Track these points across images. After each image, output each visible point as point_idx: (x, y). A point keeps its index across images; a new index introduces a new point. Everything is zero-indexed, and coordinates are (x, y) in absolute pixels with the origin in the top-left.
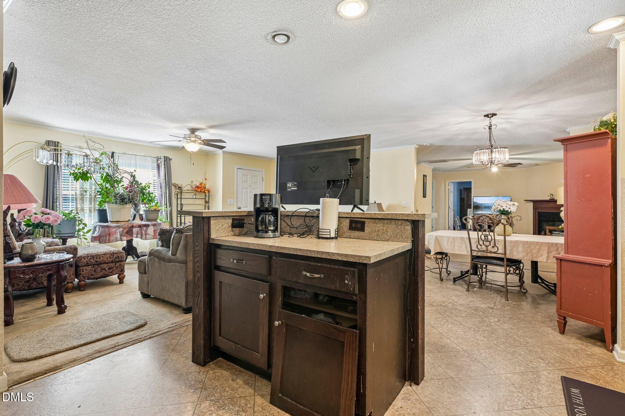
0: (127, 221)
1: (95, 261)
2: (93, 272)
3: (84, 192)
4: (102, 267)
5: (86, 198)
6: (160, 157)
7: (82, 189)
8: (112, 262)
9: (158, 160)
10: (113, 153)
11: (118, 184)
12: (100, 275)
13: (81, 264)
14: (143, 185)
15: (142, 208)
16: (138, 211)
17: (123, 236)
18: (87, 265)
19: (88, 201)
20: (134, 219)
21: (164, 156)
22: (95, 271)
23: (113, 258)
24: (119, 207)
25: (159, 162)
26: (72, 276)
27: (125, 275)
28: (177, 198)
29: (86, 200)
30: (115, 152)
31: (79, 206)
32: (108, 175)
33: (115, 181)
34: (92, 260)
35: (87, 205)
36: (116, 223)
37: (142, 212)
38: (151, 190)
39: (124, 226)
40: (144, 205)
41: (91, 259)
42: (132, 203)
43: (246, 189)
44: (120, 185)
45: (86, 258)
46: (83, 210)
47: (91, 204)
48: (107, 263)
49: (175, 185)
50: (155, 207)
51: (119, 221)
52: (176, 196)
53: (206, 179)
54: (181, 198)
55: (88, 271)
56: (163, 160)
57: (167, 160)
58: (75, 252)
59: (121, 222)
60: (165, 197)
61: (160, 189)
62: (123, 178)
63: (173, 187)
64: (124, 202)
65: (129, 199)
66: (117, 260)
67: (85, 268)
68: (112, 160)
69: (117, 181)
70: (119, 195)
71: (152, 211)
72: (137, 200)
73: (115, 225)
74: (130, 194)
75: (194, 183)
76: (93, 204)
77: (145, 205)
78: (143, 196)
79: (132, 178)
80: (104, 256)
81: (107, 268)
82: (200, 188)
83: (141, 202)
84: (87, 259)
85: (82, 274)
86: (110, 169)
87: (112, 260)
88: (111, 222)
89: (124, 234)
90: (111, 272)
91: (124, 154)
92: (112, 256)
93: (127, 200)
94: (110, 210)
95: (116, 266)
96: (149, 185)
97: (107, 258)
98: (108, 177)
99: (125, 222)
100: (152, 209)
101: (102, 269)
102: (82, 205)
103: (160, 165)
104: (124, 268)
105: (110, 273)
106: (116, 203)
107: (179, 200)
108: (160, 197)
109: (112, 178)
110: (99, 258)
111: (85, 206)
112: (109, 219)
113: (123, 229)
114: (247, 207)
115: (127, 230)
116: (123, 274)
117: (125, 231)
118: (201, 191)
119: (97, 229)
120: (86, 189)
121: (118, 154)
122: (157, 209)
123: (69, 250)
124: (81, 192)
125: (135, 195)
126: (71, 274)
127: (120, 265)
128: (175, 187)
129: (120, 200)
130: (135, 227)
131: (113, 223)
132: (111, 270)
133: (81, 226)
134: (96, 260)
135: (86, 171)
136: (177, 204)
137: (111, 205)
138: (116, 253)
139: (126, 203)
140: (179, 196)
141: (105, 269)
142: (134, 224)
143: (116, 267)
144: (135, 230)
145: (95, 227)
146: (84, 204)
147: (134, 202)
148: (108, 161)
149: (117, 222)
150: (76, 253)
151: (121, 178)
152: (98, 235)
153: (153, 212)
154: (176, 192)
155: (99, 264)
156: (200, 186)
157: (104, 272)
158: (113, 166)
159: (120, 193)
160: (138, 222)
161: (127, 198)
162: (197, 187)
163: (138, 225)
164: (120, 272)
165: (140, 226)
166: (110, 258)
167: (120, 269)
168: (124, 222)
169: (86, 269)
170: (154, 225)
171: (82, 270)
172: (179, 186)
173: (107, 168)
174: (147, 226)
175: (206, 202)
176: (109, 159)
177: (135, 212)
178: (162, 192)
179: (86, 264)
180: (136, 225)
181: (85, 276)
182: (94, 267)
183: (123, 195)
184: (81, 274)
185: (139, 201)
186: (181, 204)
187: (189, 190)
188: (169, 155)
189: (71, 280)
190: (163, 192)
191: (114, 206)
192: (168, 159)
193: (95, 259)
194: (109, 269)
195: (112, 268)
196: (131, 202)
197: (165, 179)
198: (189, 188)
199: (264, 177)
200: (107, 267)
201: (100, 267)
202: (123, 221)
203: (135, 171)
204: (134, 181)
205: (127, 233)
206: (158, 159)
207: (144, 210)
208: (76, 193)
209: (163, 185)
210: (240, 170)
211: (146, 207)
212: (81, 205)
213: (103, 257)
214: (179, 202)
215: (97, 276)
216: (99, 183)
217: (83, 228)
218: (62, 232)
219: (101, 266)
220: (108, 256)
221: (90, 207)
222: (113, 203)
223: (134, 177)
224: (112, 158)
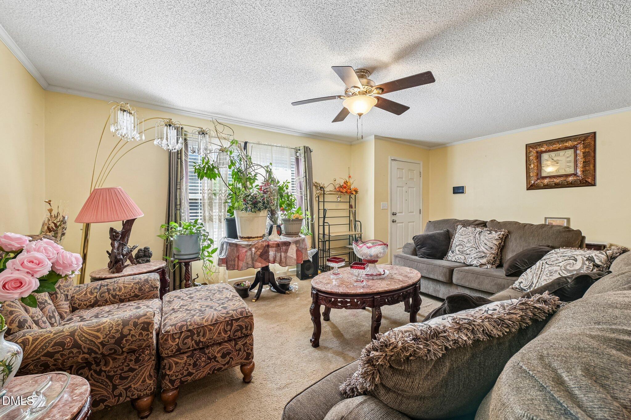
0: (261, 237)
1: (196, 341)
2: (191, 367)
3: (213, 195)
4: (210, 355)
5: (215, 203)
6: (300, 147)
7: (211, 192)
8: (230, 340)
9: (296, 152)
10: (246, 143)
11: (251, 184)
12: (205, 373)
13: (166, 352)
14: (281, 184)
15: (280, 216)
16: (275, 222)
17: (256, 261)
18: (179, 352)
19: (217, 207)
20: (270, 233)
21: (304, 146)
22: (195, 365)
23: (230, 331)
24: (251, 216)
25: (298, 154)
26: (148, 381)
27: (254, 365)
28: (319, 202)
29: (215, 206)
30: (249, 141)
31: (207, 214)
32: (239, 171)
33: (247, 179)
34: (189, 340)
35: (216, 212)
36: (247, 239)
37: (279, 222)
38: (290, 190)
39: (256, 245)
40: (281, 212)
41: (187, 337)
42: (267, 210)
43: (401, 188)
44: (254, 185)
45: (178, 336)
46: (211, 219)
47: (221, 212)
48: (220, 344)
49: (316, 184)
50: (297, 215)
51: (251, 238)
52: (317, 199)
53: (350, 177)
54: (324, 202)
55: (180, 368)
56: (302, 151)
57: (307, 151)
58: (144, 333)
59: (254, 238)
60: (306, 200)
61: (300, 190)
62: (257, 174)
63: (314, 187)
64: (257, 207)
65: (264, 203)
66: (239, 334)
67: (174, 361)
68: (245, 152)
69: (250, 179)
70: (250, 197)
71: (293, 220)
72: (274, 204)
73: (245, 243)
74: (265, 196)
75: (337, 182)
76: (223, 211)
77: (283, 212)
78: (282, 199)
79: (267, 174)
80: (212, 328)
81: (219, 355)
82: (345, 187)
83: (279, 207)
84: (179, 338)
85: (168, 375)
86: (242, 163)
87: (229, 336)
88: (242, 238)
89: (257, 257)
90: (228, 363)
91: (259, 144)
92: (229, 327)
93: (260, 205)
94: (239, 220)
95: (238, 347)
96: (288, 184)
97: (219, 333)
98: (239, 173)
99: (259, 239)
100: (293, 217)
101: (209, 358)
102: (211, 212)
103: (300, 158)
104: (252, 350)
105: (224, 365)
106: (246, 209)
107: (321, 205)
108: (300, 201)
109: (244, 175)
110: (204, 336)
111: (214, 214)
112: (239, 234)
113: (256, 250)
114: (402, 213)
115: (261, 251)
116: (251, 362)
117: (259, 253)
118: (346, 192)
119: (225, 246)
120: (214, 192)
121: (252, 144)
122: (300, 218)
123: (130, 330)
124: (210, 195)
125: (272, 198)
126: (145, 378)
127: (244, 345)
128: (316, 186)
129: (252, 204)
130: (272, 247)
131: (243, 239)
132: (228, 358)
133: (206, 244)
134: (198, 339)
135: (212, 165)
136: (319, 210)
137: (240, 212)
138: (237, 320)
139: (259, 210)
140: (321, 199)
141: (215, 357)
142: (270, 243)
143: (237, 350)
144: (272, 253)
145: (222, 245)
146: (212, 211)
147: (270, 207)
148: (240, 152)
149: (249, 238)
150: (148, 335)
151: (255, 175)
152: (224, 257)
153: (295, 223)
154: (317, 193)
155: (202, 348)
156: (345, 185)
157: (214, 364)
158: (245, 159)
159: (252, 194)
160: (275, 238)
161: (260, 202)
162: (341, 187)
163: (276, 244)
164: (245, 359)
165: (278, 246)
166: (226, 332)
167: (245, 353)
168: (257, 239)
169: (177, 363)
170: (296, 242)
171: (167, 367)
172: (321, 185)
173: (238, 161)
174: (287, 244)
175: (351, 206)
176: (241, 150)
177: (272, 223)
178: (301, 193)
179: (177, 351)
180: (273, 244)
181: (174, 378)
182: (192, 356)
183: (256, 197)
184: (166, 374)
185: (277, 206)
186: (324, 210)
187: (331, 191)
188: (310, 144)
189: (145, 390)
190: (303, 194)
191: (244, 214)
192: (308, 149)
193: (195, 337)
194: (224, 356)
195: (229, 353)
196: (266, 208)
197: (306, 176)
198: (331, 188)
199: (421, 171)
200: (218, 352)
201: (206, 354)
202: (256, 237)
203: (271, 164)
204: (270, 179)
205: (261, 256)
206: (297, 150)
207: (283, 220)
208: (203, 197)
209: (304, 184)
210: (394, 162)
211: (285, 215)
212: (209, 213)
213: (211, 330)
214: (321, 207)
215: (199, 375)
216: (231, 183)
217: (209, 246)
218: (182, 253)
219: (207, 351)
220: (221, 327)
221: (219, 216)
222: (242, 210)
223: (269, 172)
224: (245, 149)
